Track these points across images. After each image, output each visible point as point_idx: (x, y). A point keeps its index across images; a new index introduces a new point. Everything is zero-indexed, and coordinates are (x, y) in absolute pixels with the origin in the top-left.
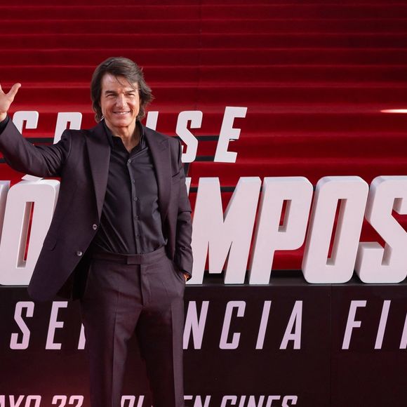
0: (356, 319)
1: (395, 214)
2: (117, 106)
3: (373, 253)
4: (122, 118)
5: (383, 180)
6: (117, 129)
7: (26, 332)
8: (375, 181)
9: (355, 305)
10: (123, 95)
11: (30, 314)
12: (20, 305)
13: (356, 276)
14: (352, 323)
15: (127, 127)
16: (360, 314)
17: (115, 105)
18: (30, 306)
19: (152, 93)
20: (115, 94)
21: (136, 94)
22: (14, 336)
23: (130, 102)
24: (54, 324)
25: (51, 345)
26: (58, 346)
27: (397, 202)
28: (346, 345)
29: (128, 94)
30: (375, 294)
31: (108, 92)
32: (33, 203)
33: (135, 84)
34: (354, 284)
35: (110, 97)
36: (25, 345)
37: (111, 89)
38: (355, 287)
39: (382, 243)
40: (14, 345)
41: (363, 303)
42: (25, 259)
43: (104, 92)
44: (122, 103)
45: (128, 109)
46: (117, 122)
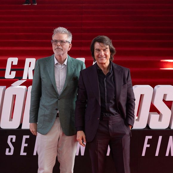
0: (148, 144)
1: (164, 101)
2: (100, 55)
3: (155, 117)
4: (102, 60)
5: (159, 87)
6: (101, 65)
7: (12, 148)
8: (156, 87)
9: (148, 138)
10: (102, 50)
11: (14, 140)
12: (10, 137)
13: (148, 126)
14: (146, 145)
15: (105, 64)
16: (149, 141)
17: (99, 54)
18: (14, 137)
19: (116, 50)
20: (99, 50)
21: (108, 50)
22: (7, 150)
23: (105, 53)
24: (24, 145)
25: (22, 153)
26: (25, 154)
27: (165, 95)
28: (143, 154)
29: (104, 50)
30: (156, 133)
31: (96, 49)
32: (16, 95)
33: (108, 46)
34: (147, 129)
35: (97, 51)
36: (11, 153)
37: (97, 48)
38: (148, 130)
39: (159, 113)
40: (7, 153)
41: (151, 137)
42: (12, 118)
43: (95, 49)
44: (102, 54)
45: (105, 56)
46: (100, 61)
